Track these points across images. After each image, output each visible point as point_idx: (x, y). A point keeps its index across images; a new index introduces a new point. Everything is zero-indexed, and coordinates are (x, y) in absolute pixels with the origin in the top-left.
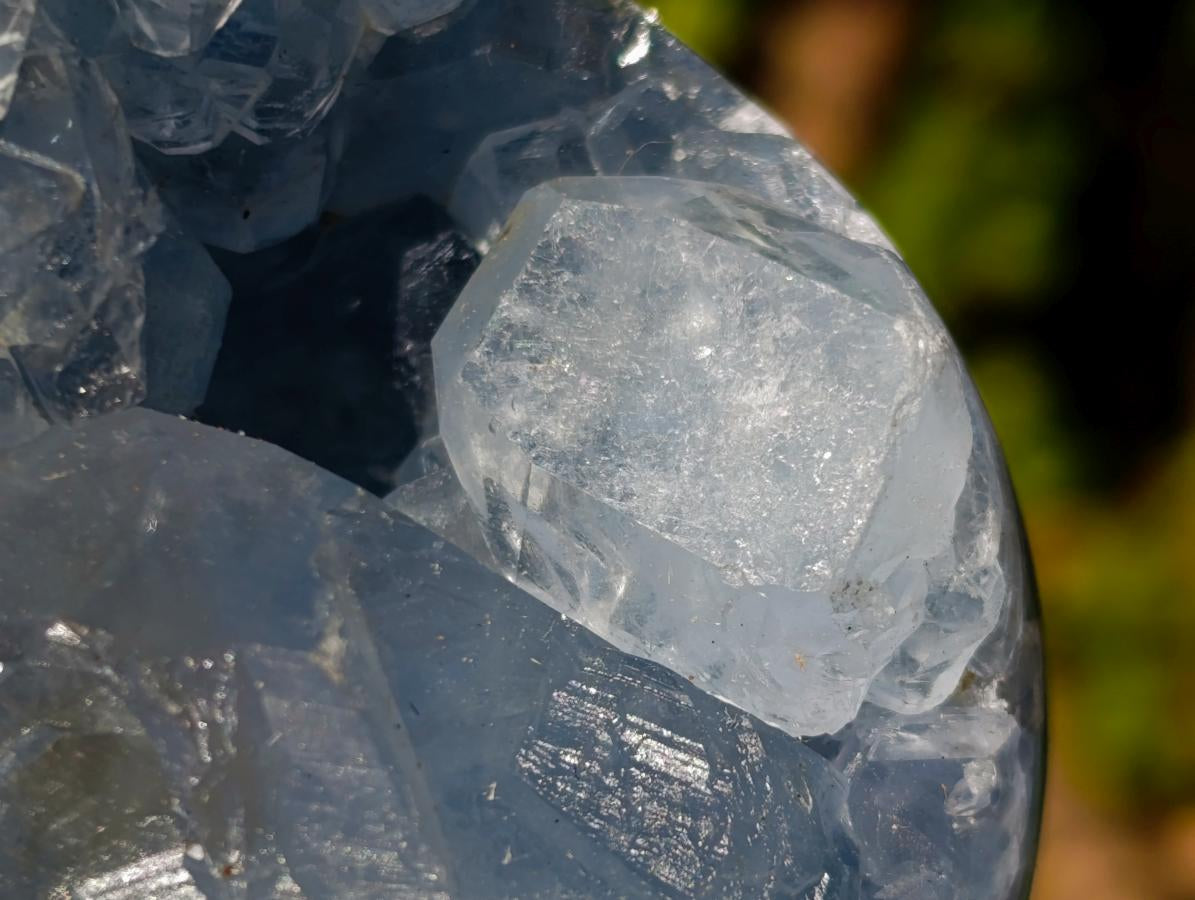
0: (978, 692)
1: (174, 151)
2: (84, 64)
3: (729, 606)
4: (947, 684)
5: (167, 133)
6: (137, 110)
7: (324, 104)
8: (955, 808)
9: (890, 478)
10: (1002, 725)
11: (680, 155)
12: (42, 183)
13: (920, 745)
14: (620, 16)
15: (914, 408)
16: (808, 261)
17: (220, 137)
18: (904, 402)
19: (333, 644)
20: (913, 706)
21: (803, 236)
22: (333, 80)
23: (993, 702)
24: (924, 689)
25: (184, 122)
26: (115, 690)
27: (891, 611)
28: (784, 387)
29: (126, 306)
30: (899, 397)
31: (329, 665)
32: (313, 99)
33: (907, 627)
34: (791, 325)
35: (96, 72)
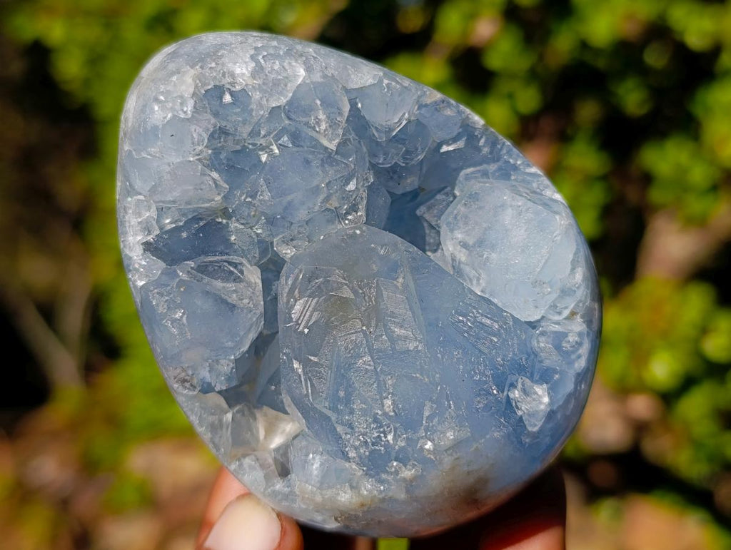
0: (575, 316)
1: (381, 166)
2: (359, 142)
3: (506, 284)
4: (566, 313)
5: (380, 162)
6: (373, 155)
7: (420, 157)
8: (564, 344)
9: (550, 255)
10: (580, 325)
11: (513, 178)
12: (343, 166)
13: (557, 328)
14: (500, 142)
15: (559, 238)
16: (541, 202)
17: (393, 163)
18: (556, 236)
19: (401, 280)
20: (557, 318)
21: (539, 196)
22: (423, 152)
23: (579, 319)
24: (560, 313)
25: (385, 159)
26: (348, 287)
27: (549, 290)
28: (526, 231)
29: (362, 198)
30: (555, 235)
31: (399, 285)
32: (417, 156)
33: (555, 296)
34: (530, 215)
35: (362, 143)
